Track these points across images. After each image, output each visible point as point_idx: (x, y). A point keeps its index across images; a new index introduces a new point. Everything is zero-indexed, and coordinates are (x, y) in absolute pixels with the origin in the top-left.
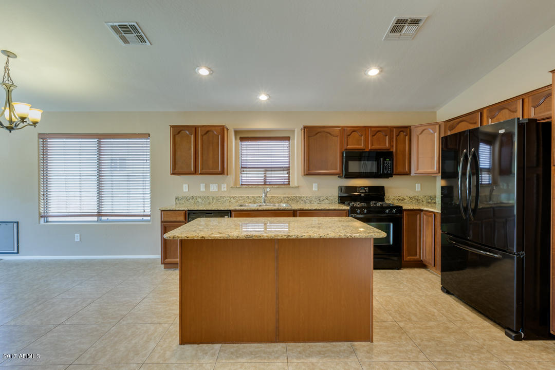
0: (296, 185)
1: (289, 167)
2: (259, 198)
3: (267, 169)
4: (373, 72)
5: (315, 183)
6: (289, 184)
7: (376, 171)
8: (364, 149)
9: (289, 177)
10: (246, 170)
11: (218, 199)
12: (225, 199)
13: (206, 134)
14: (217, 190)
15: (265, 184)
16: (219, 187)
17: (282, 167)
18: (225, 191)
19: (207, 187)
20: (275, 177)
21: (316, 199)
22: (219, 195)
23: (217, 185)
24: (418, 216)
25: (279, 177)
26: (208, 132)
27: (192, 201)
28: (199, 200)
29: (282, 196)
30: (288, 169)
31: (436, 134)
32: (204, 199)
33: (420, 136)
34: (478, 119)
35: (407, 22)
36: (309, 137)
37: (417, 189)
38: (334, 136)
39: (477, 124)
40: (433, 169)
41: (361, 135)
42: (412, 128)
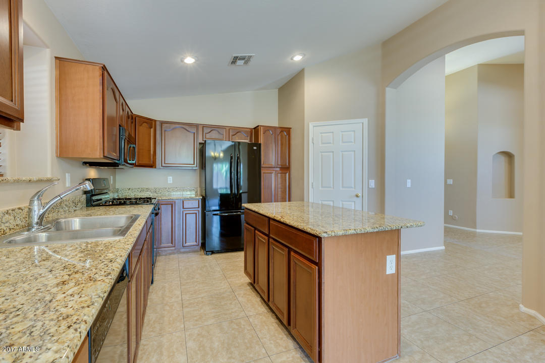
2: (7, 216)
5: (68, 173)
31: (152, 130)
33: (141, 127)
34: (194, 130)
35: (248, 59)
36: (107, 88)
37: (112, 182)
38: (116, 100)
39: (194, 133)
40: (149, 161)
41: (123, 110)
42: (134, 117)
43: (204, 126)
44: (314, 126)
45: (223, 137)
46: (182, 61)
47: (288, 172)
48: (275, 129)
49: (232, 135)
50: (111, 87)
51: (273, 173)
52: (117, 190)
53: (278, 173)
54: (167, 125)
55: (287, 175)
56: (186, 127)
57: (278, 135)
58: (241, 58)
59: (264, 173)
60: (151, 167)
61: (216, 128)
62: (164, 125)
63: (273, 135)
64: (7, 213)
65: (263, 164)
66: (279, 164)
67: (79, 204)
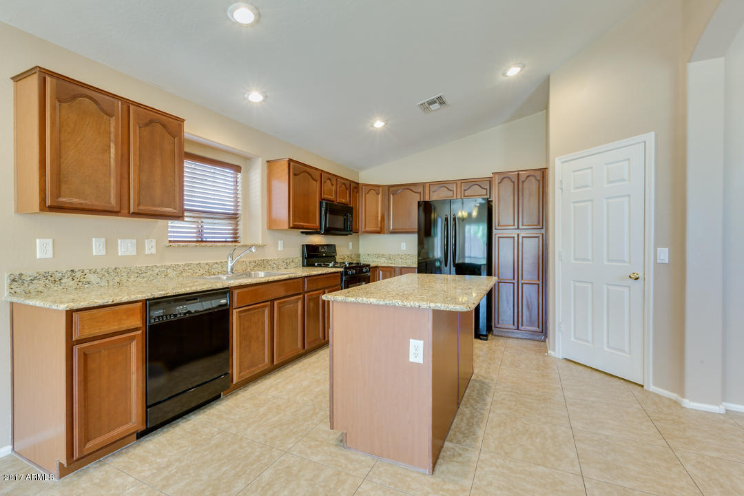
0: (260, 241)
1: (237, 214)
2: (216, 265)
3: (201, 215)
4: (379, 124)
5: (281, 240)
6: (236, 241)
7: (342, 228)
8: (333, 201)
9: (236, 230)
11: (140, 273)
12: (157, 271)
13: (147, 125)
14: (135, 253)
15: (201, 242)
16: (140, 247)
17: (228, 214)
18: (152, 254)
19: (111, 245)
20: (217, 229)
21: (283, 262)
22: (142, 263)
23: (134, 241)
24: (376, 271)
26: (151, 122)
27: (72, 283)
28: (92, 278)
29: (248, 260)
30: (234, 217)
31: (380, 196)
32: (106, 274)
33: (367, 195)
34: (420, 190)
35: (440, 101)
36: (295, 175)
37: (351, 248)
38: (314, 180)
39: (420, 193)
40: (377, 227)
41: (332, 185)
42: (360, 186)
43: (431, 184)
44: (563, 162)
45: (464, 193)
46: (372, 126)
47: (541, 236)
48: (518, 174)
49: (465, 190)
50: (303, 172)
51: (514, 237)
52: (359, 256)
53: (523, 237)
54: (394, 188)
55: (539, 240)
56: (412, 188)
57: (523, 182)
58: (432, 103)
59: (499, 237)
60: (379, 233)
61: (444, 184)
62: (391, 189)
63: (514, 182)
64: (216, 263)
65: (499, 225)
66: (524, 224)
67: (292, 264)
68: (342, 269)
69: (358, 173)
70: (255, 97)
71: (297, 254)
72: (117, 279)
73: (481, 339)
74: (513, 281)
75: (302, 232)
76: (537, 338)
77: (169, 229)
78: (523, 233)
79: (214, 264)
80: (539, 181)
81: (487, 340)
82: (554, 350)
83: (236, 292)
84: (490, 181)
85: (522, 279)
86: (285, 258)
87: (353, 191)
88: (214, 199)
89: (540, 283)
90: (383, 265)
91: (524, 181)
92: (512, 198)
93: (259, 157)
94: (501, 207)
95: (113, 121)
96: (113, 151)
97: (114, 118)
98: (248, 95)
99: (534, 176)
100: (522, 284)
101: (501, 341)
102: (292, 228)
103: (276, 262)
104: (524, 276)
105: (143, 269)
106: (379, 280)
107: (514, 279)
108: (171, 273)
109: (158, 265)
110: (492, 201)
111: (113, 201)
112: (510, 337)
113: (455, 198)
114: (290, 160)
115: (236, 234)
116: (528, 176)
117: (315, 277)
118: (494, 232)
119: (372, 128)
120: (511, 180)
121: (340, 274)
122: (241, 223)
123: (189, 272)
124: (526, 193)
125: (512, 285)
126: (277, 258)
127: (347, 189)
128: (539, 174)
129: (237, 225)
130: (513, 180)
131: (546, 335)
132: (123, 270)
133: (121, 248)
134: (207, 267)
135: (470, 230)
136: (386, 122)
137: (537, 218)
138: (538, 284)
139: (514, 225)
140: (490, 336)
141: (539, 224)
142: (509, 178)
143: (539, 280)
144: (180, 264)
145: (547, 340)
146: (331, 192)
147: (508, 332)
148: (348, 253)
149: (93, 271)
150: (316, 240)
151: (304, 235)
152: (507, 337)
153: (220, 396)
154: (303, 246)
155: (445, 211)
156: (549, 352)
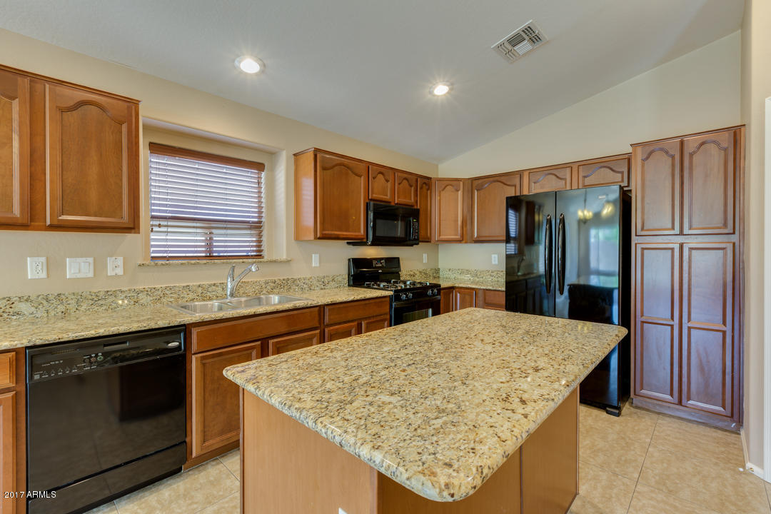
0: (284, 257)
1: (260, 222)
2: (214, 287)
3: (210, 224)
4: (441, 90)
5: (315, 253)
6: (260, 256)
7: (403, 236)
9: (260, 241)
10: (165, 223)
11: (96, 299)
13: (73, 109)
14: (91, 275)
15: (211, 257)
16: (99, 266)
17: (248, 222)
18: (116, 276)
19: (55, 266)
20: (230, 242)
21: (318, 281)
22: (100, 287)
23: (91, 260)
24: (451, 295)
25: (242, 241)
26: (82, 104)
28: (23, 307)
29: (263, 280)
30: (257, 226)
31: (460, 193)
32: (44, 302)
33: (443, 193)
34: (517, 181)
35: (530, 35)
36: (324, 169)
37: (425, 261)
38: (357, 175)
39: (515, 186)
40: (456, 235)
41: (387, 181)
42: (433, 182)
46: (431, 93)
47: (730, 247)
48: (682, 143)
49: (585, 177)
50: (337, 165)
51: (672, 249)
52: (437, 271)
53: (691, 249)
54: (480, 181)
55: (725, 255)
56: (503, 179)
57: (691, 155)
58: (515, 40)
59: (643, 249)
60: (460, 241)
61: (552, 170)
62: (476, 183)
63: (673, 157)
64: (214, 285)
65: (642, 229)
66: (694, 226)
67: (332, 283)
68: (391, 293)
69: (437, 166)
70: (249, 66)
71: (341, 270)
72: (61, 308)
73: (608, 412)
74: (671, 323)
75: (348, 243)
76: (720, 424)
77: (152, 243)
78: (692, 242)
79: (210, 285)
80: (725, 150)
81: (618, 415)
82: (761, 463)
83: (195, 332)
84: (628, 159)
85: (689, 320)
86: (321, 275)
87: (421, 188)
88: (226, 205)
89: (728, 328)
90: (461, 285)
91: (695, 152)
92: (668, 184)
93: (284, 150)
94: (647, 200)
95: (16, 103)
96: (16, 144)
97: (17, 100)
98: (240, 62)
99: (714, 142)
100: (689, 328)
101: (647, 421)
102: (319, 238)
103: (307, 281)
104: (693, 316)
105: (101, 294)
106: (456, 310)
107: (672, 318)
108: (144, 299)
109: (123, 289)
110: (630, 191)
111: (17, 211)
112: (664, 414)
113: (568, 188)
114: (317, 151)
115: (260, 246)
116: (703, 143)
117: (342, 306)
118: (634, 239)
119: (429, 96)
120: (667, 153)
121: (388, 299)
122: (265, 233)
123: (171, 297)
124: (698, 173)
125: (669, 328)
126: (308, 276)
127: (411, 186)
128: (726, 140)
129: (260, 235)
130: (671, 152)
131: (740, 422)
132: (70, 297)
133: (70, 270)
134: (200, 290)
135: (597, 236)
136: (452, 85)
137: (721, 215)
138: (724, 333)
139: (673, 228)
140: (626, 408)
141: (725, 225)
142: (662, 149)
143: (724, 323)
144: (158, 286)
145: (742, 432)
146: (384, 191)
147: (661, 406)
148: (421, 268)
149: (25, 298)
150: (371, 252)
151: (351, 246)
152: (659, 413)
153: (180, 470)
154: (349, 260)
155: (548, 210)
156: (749, 465)
